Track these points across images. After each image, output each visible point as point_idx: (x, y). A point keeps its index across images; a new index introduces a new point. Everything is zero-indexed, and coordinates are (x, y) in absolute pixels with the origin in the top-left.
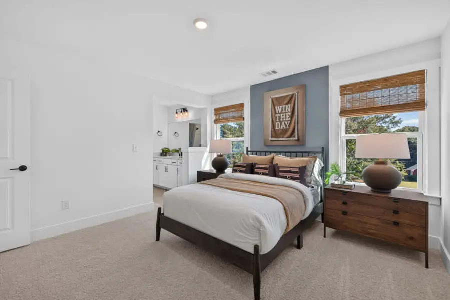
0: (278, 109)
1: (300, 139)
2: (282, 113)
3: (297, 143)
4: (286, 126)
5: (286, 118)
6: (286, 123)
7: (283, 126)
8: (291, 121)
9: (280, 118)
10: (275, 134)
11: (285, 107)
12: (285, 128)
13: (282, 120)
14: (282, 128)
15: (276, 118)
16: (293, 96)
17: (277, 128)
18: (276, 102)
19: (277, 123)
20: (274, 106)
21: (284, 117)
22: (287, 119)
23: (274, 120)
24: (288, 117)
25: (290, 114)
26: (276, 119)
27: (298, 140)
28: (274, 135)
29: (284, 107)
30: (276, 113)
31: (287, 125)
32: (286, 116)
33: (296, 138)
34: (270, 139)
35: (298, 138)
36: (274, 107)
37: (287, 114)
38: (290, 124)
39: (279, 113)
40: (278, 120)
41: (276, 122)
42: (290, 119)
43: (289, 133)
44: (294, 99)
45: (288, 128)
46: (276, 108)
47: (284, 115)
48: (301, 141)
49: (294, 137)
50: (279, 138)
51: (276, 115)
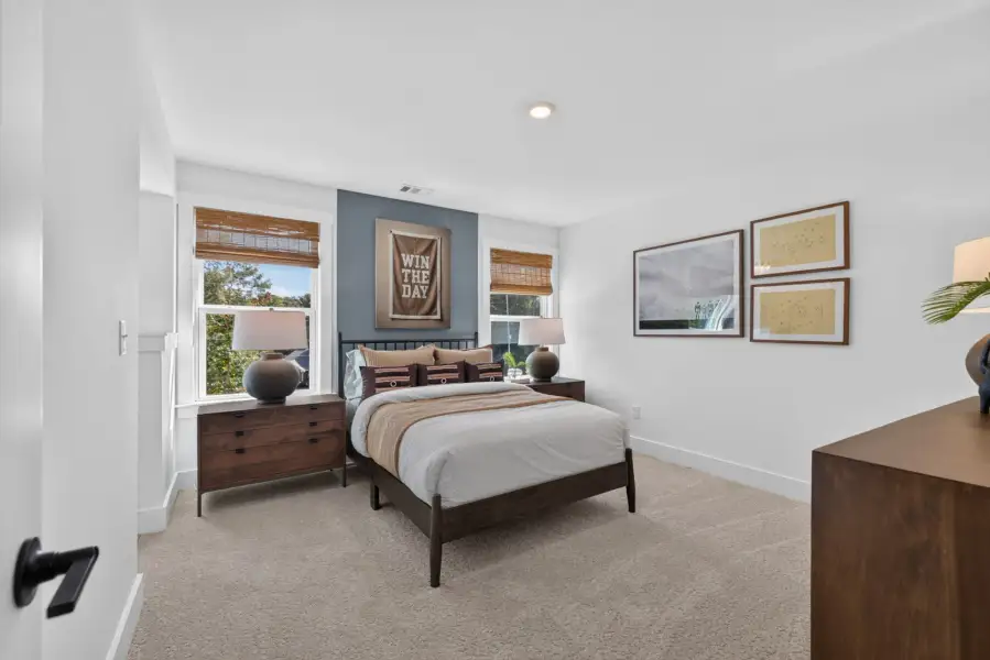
0: (408, 260)
1: (445, 318)
2: (413, 267)
3: (437, 325)
4: (422, 294)
5: (421, 279)
6: (422, 287)
7: (416, 293)
8: (430, 285)
9: (410, 276)
10: (401, 306)
11: (420, 259)
12: (419, 296)
13: (413, 281)
14: (414, 296)
15: (403, 275)
16: (433, 241)
17: (404, 295)
18: (402, 245)
19: (404, 286)
20: (398, 250)
21: (418, 277)
22: (424, 282)
23: (399, 278)
24: (424, 277)
25: (428, 273)
26: (403, 278)
27: (441, 320)
28: (398, 307)
29: (418, 257)
30: (402, 266)
31: (424, 292)
32: (421, 274)
33: (438, 317)
34: (391, 315)
35: (441, 315)
36: (399, 253)
37: (424, 272)
38: (429, 290)
39: (408, 267)
40: (406, 280)
41: (404, 283)
42: (428, 282)
43: (426, 307)
44: (434, 247)
45: (424, 297)
46: (403, 255)
47: (418, 272)
48: (444, 322)
49: (436, 314)
50: (408, 314)
51: (403, 271)
